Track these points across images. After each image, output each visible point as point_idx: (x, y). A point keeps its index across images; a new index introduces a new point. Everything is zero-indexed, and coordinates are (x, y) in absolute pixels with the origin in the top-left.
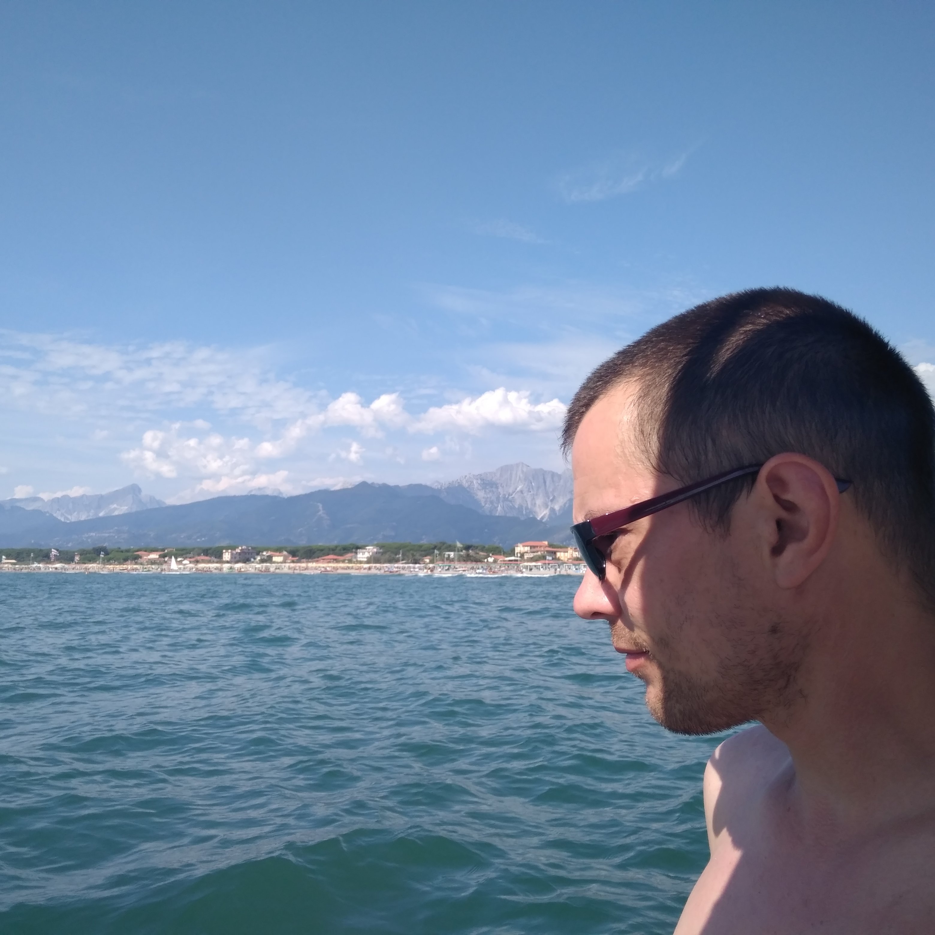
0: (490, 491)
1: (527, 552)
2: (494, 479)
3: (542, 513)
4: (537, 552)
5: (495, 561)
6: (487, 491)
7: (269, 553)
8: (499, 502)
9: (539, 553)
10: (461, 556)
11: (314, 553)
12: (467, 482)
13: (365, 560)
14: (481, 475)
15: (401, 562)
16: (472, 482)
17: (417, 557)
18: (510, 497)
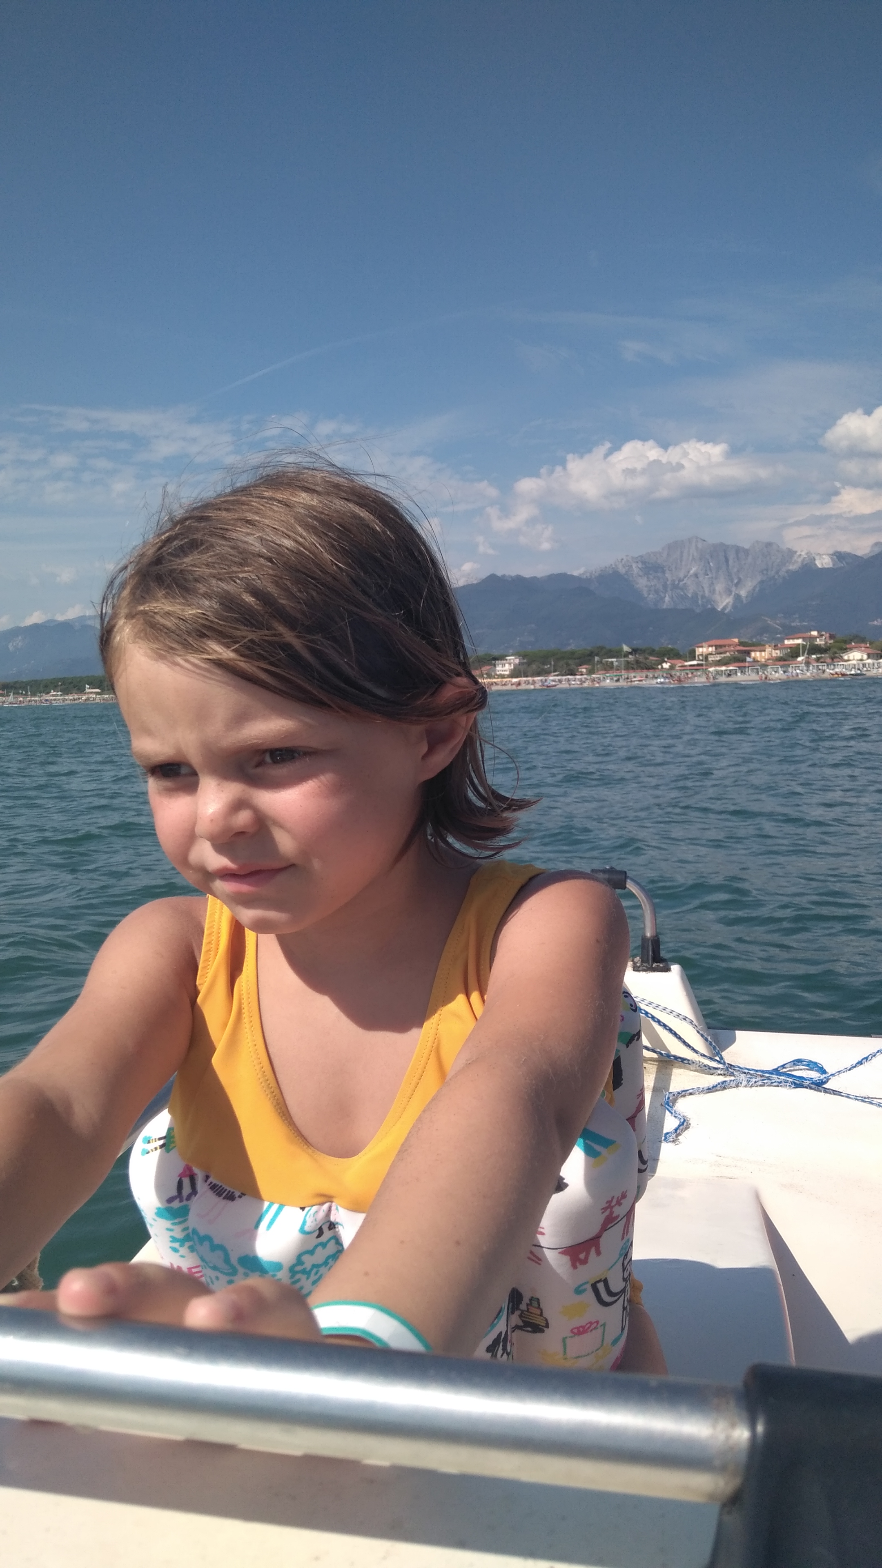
0: (654, 577)
1: (711, 654)
2: (659, 561)
3: (724, 602)
4: (725, 652)
5: (672, 667)
6: (651, 577)
8: (666, 591)
9: (728, 654)
10: (628, 662)
13: (507, 673)
14: (641, 556)
15: (553, 674)
16: (631, 566)
17: (573, 667)
18: (681, 583)
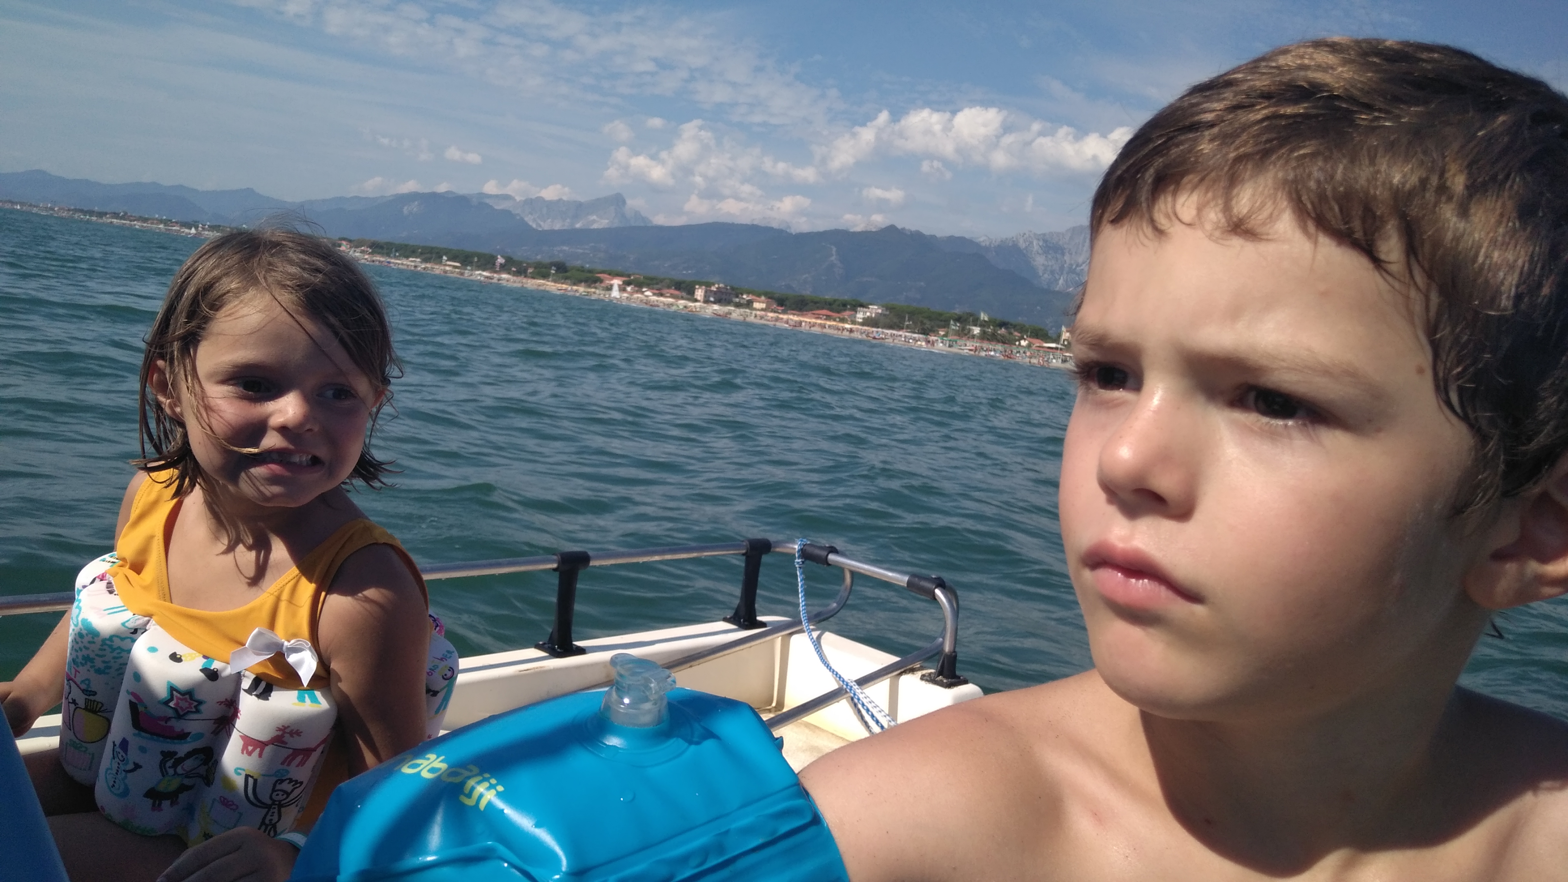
0: (1053, 258)
5: (1029, 346)
7: (750, 297)
8: (1062, 274)
10: (987, 334)
11: (807, 304)
12: (1025, 241)
14: (1044, 235)
15: (904, 330)
16: (1031, 243)
17: (932, 327)
18: (1079, 268)
